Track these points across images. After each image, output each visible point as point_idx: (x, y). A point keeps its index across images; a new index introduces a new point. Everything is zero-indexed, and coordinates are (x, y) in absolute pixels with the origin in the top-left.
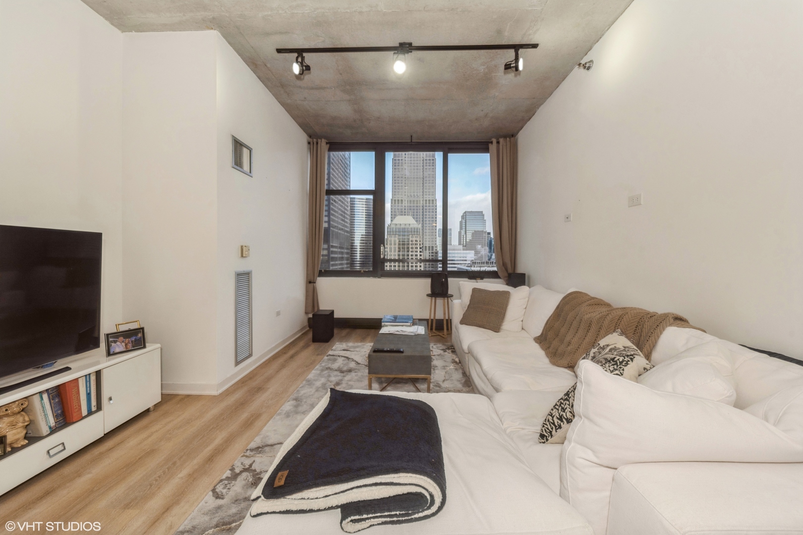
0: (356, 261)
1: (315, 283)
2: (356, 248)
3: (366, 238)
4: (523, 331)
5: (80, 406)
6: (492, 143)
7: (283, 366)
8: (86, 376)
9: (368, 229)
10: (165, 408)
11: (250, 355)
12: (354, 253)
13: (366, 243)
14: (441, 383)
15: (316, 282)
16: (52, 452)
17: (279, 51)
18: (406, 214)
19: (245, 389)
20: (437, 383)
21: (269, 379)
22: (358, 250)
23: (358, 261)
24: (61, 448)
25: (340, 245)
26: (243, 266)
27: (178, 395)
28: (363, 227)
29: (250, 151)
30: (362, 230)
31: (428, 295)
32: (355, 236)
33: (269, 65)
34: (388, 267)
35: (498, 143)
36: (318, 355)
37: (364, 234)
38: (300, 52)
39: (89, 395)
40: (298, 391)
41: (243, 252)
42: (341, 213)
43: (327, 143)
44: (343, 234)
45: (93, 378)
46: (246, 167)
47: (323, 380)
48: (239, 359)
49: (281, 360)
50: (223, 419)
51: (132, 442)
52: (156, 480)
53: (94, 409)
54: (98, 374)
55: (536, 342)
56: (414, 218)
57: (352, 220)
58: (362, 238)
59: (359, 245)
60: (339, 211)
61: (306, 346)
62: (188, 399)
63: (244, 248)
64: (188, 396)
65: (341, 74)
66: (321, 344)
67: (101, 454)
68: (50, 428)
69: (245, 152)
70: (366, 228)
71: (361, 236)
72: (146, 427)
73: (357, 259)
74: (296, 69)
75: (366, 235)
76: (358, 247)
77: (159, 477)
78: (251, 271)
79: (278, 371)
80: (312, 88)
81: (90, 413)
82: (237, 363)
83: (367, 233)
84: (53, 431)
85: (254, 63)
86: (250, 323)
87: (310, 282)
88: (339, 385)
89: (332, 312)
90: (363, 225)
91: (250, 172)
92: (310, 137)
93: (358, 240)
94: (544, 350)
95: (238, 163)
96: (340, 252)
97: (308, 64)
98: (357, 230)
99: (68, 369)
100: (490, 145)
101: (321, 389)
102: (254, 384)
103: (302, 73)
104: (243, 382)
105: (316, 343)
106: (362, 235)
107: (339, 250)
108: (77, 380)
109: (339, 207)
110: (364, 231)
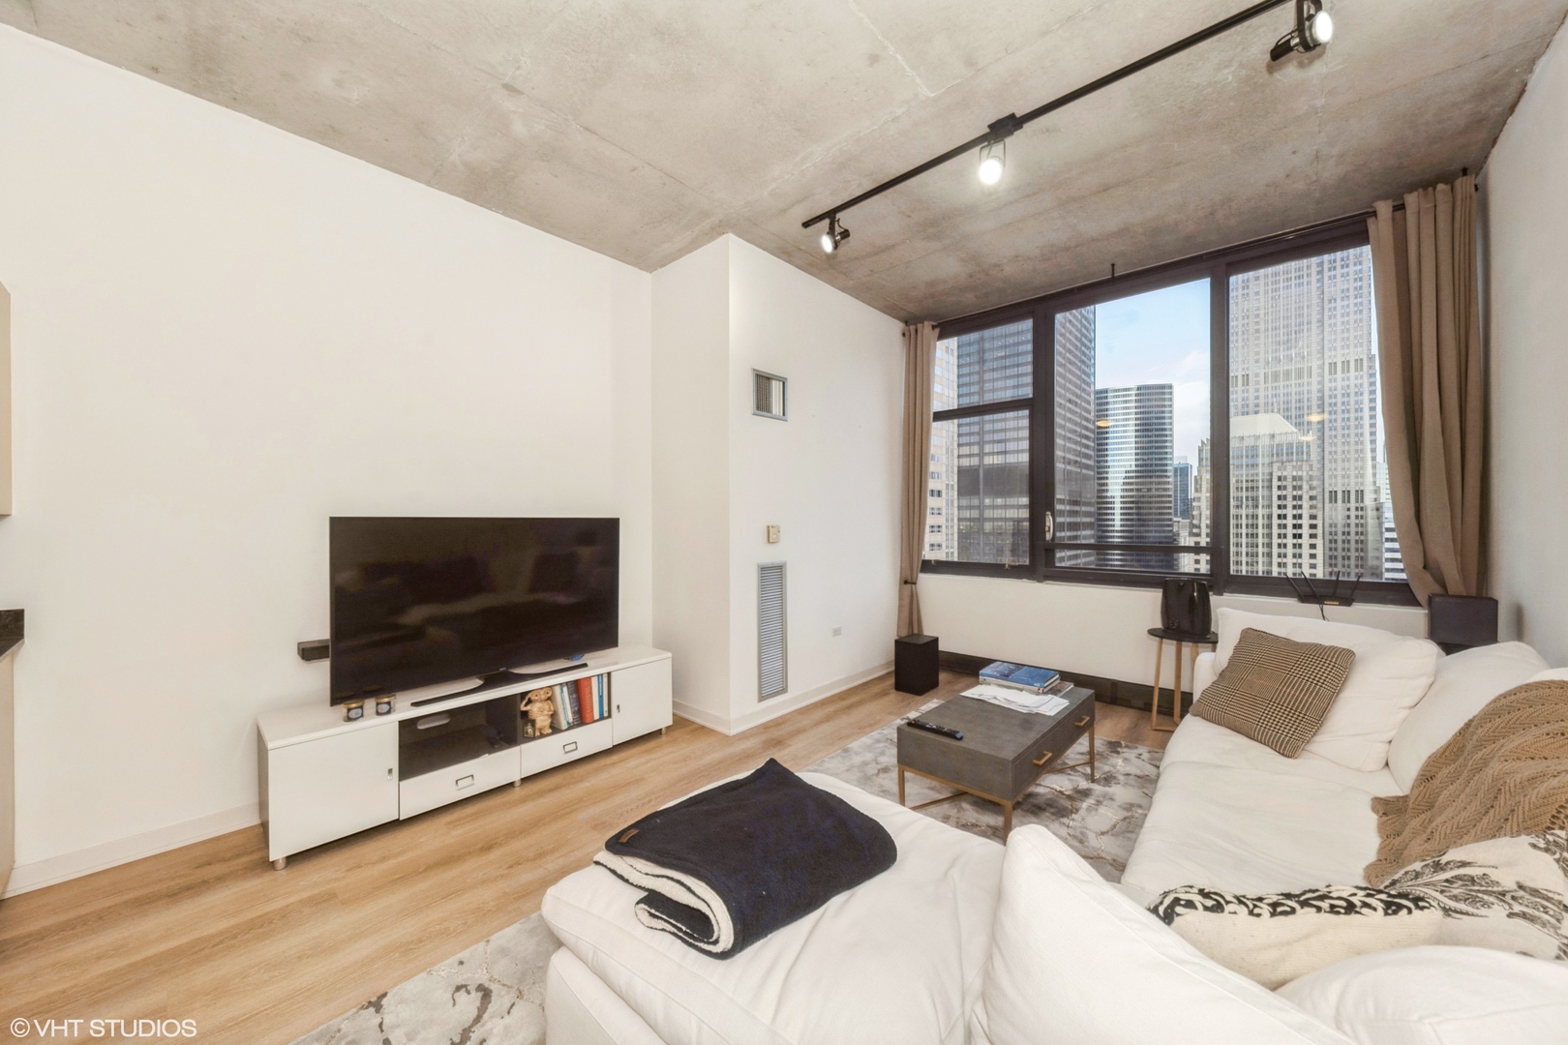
0: (1113, 531)
1: (915, 584)
2: (1111, 503)
3: (1137, 477)
4: (1386, 772)
5: (592, 708)
6: (1374, 214)
7: (828, 718)
8: (598, 675)
9: (1145, 457)
10: (676, 734)
11: (784, 690)
12: (1107, 514)
13: (1138, 490)
14: (1091, 836)
15: (918, 582)
16: (568, 748)
17: (806, 225)
18: (1261, 408)
19: (763, 737)
20: (1082, 833)
21: (799, 732)
22: (1118, 506)
23: (1117, 531)
24: (573, 747)
25: (1070, 495)
26: (771, 556)
27: (694, 723)
28: (1131, 454)
29: (784, 383)
30: (1128, 460)
31: (1152, 632)
32: (1109, 475)
33: (803, 247)
34: (1063, 558)
35: (1400, 207)
36: (889, 714)
37: (1134, 468)
38: (831, 215)
39: (601, 697)
40: (823, 761)
41: (771, 535)
42: (1074, 427)
43: (934, 327)
44: (1077, 473)
45: (605, 680)
46: (776, 408)
47: (869, 756)
48: (765, 692)
49: (830, 709)
50: (719, 769)
51: (632, 763)
52: (628, 812)
53: (606, 714)
54: (609, 674)
55: (1374, 809)
56: (1287, 418)
57: (1101, 439)
58: (1129, 478)
59: (1118, 494)
60: (1068, 424)
61: (884, 693)
62: (702, 730)
63: (771, 529)
64: (703, 727)
65: (909, 216)
66: (911, 696)
67: (606, 765)
68: (568, 723)
69: (776, 386)
70: (1136, 454)
71: (1124, 475)
72: (649, 751)
73: (1114, 526)
74: (827, 244)
75: (1136, 471)
76: (1118, 500)
77: (631, 810)
78: (785, 564)
79: (818, 724)
80: (876, 254)
81: (602, 718)
82: (762, 698)
83: (1141, 466)
84: (571, 727)
85: (786, 252)
86: (784, 641)
87: (908, 582)
88: (886, 772)
89: (936, 640)
90: (1131, 448)
91: (784, 415)
92: (906, 323)
93: (1117, 484)
94: (1381, 837)
95: (762, 404)
96: (1069, 511)
97: (846, 228)
98: (1114, 461)
99: (585, 665)
100: (1371, 223)
101: (855, 769)
102: (776, 733)
103: (836, 246)
104: (766, 727)
105: (901, 693)
106: (1128, 472)
107: (1068, 508)
108: (590, 678)
109: (1068, 415)
110: (1134, 463)
